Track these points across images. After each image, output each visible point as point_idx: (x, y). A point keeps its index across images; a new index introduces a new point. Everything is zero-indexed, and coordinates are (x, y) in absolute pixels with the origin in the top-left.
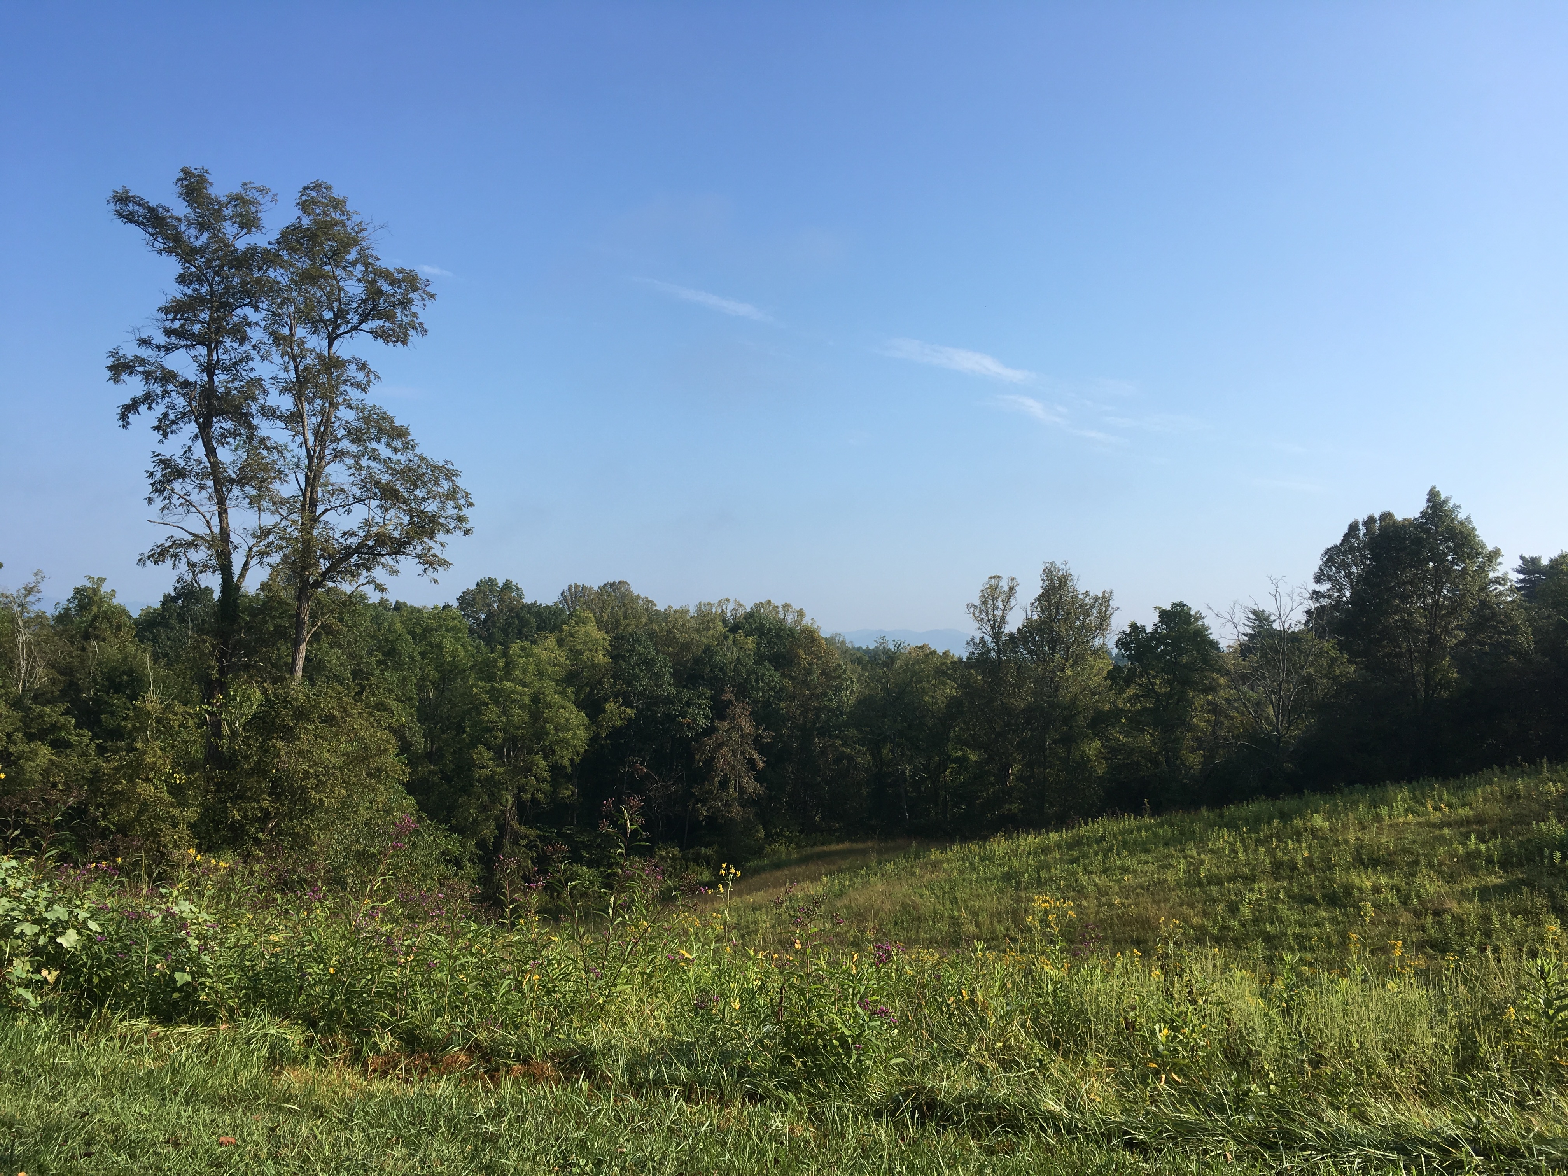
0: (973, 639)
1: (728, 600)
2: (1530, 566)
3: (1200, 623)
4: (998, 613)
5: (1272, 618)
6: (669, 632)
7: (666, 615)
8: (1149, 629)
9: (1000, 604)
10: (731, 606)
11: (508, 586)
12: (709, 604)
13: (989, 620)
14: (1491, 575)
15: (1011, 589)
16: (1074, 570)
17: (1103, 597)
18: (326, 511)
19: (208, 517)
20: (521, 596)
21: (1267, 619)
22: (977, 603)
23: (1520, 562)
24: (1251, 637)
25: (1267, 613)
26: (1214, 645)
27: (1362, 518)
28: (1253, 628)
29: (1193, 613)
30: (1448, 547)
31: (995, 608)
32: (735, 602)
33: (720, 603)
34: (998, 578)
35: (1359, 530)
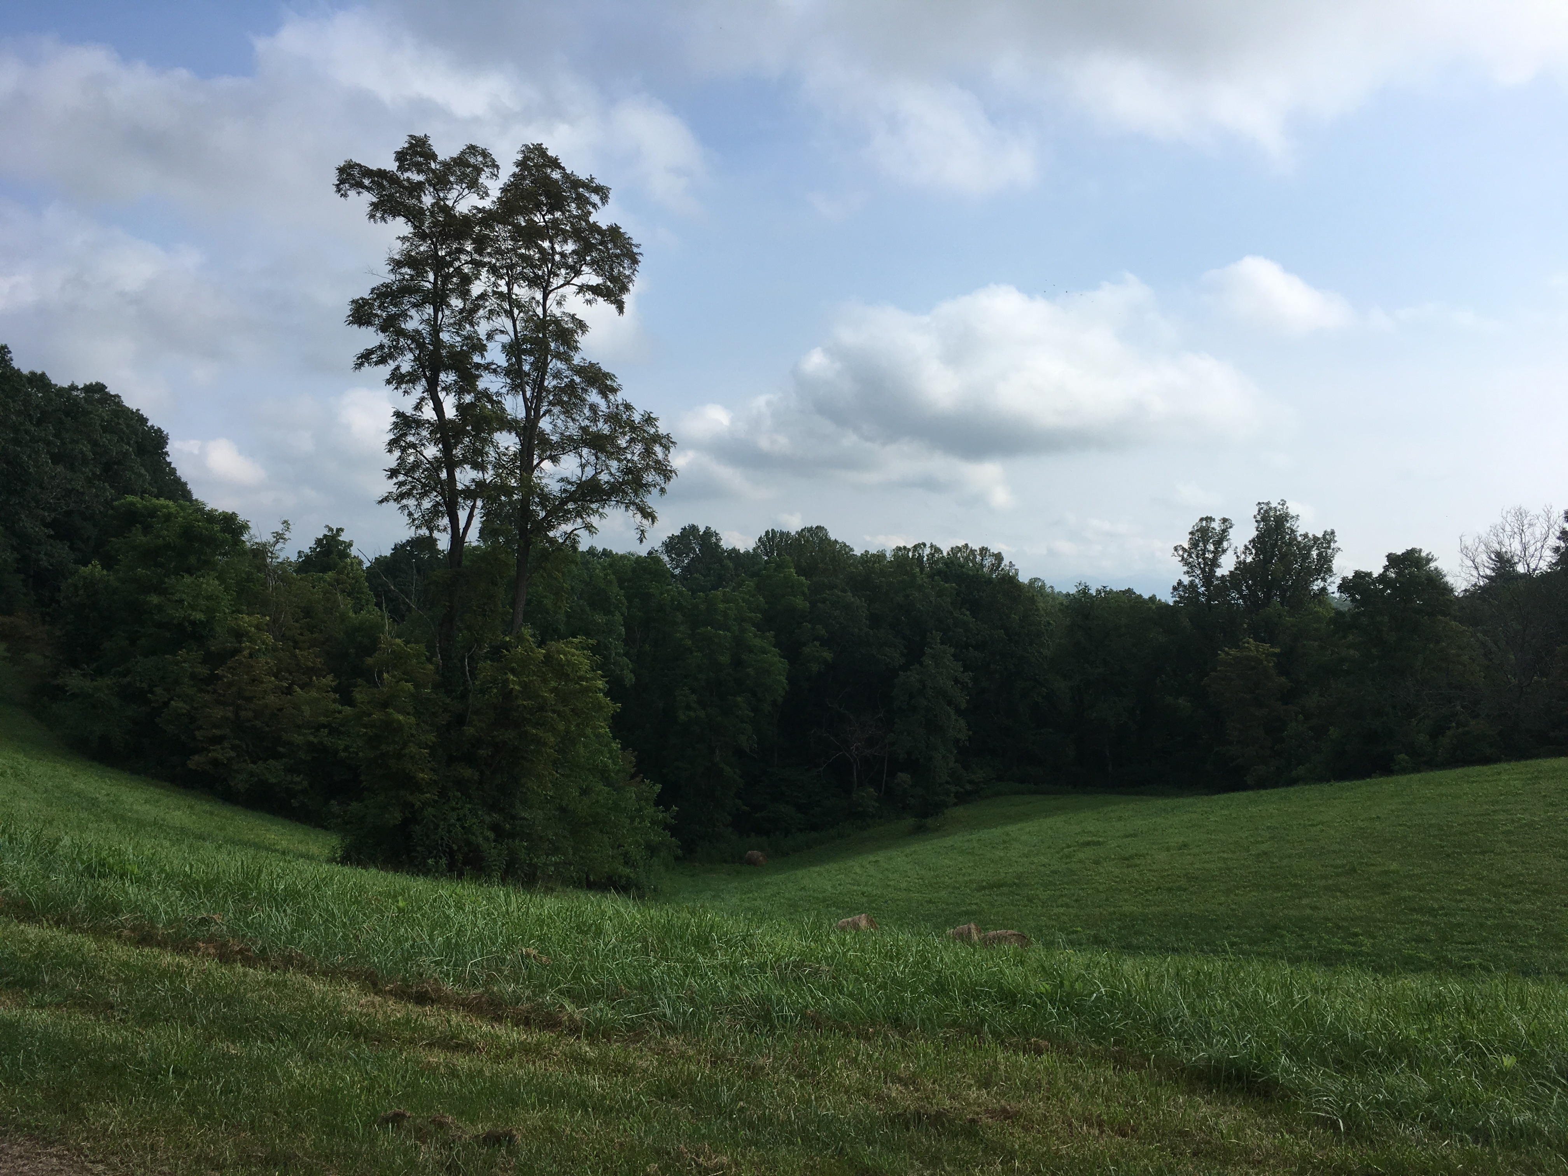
0: (1180, 583)
1: (924, 545)
3: (1432, 565)
4: (1210, 556)
5: (1516, 559)
6: (867, 576)
7: (862, 560)
8: (1376, 574)
9: (1211, 547)
10: (927, 551)
11: (708, 532)
12: (905, 548)
13: (1199, 564)
15: (1224, 531)
16: (1292, 512)
17: (1324, 538)
18: (543, 460)
20: (720, 542)
21: (1509, 561)
22: (1186, 546)
24: (1493, 580)
26: (1450, 590)
28: (1493, 569)
31: (1205, 551)
32: (932, 546)
33: (916, 547)
34: (1209, 519)
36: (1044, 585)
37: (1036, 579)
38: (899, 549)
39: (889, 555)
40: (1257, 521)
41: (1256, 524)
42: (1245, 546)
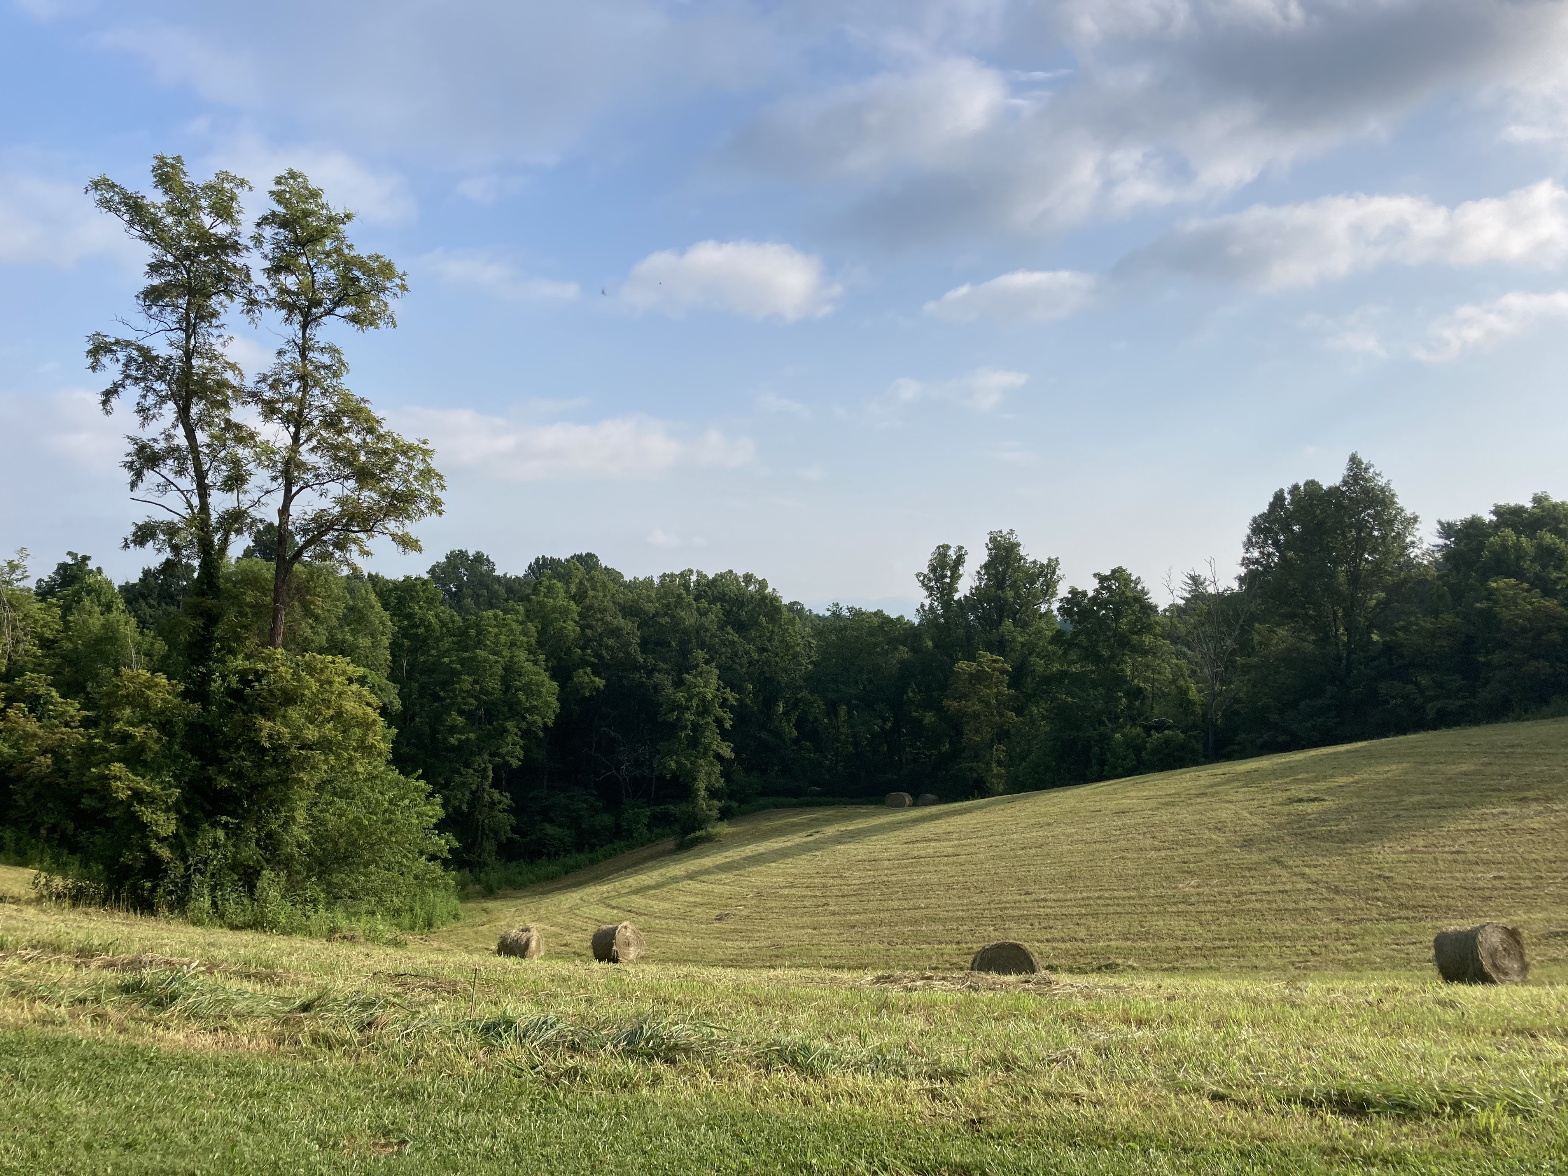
0: (922, 606)
1: (690, 571)
2: (1447, 530)
3: (1139, 587)
4: (948, 580)
5: (1207, 583)
7: (632, 586)
9: (949, 573)
10: (694, 578)
11: (479, 558)
12: (672, 574)
13: (938, 588)
14: (1408, 540)
15: (959, 557)
16: (1019, 540)
19: (188, 496)
20: (493, 570)
21: (1202, 584)
22: (926, 571)
23: (1438, 527)
26: (1153, 608)
27: (1287, 487)
28: (1190, 592)
29: (1133, 578)
30: (1369, 515)
31: (944, 576)
32: (699, 572)
33: (682, 575)
34: (947, 547)
35: (1285, 499)
36: (803, 608)
37: (795, 603)
38: (664, 575)
39: (656, 581)
40: (990, 549)
41: (987, 552)
42: (978, 572)
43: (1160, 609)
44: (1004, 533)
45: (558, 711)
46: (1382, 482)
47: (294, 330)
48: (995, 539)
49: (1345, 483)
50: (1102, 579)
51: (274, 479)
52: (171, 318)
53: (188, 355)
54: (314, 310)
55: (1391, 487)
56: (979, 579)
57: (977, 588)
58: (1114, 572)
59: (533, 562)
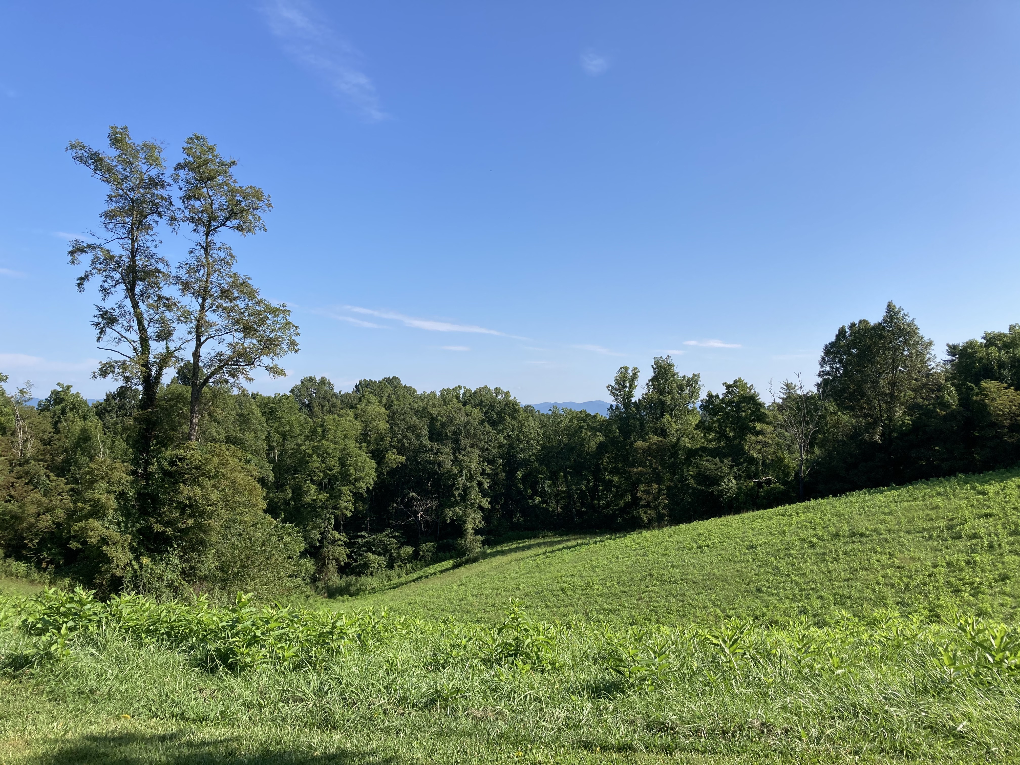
0: (611, 406)
1: (460, 387)
2: (953, 350)
3: (752, 392)
4: (627, 389)
5: (797, 388)
6: (425, 408)
7: (422, 397)
8: (721, 397)
9: (628, 385)
10: (462, 391)
11: (323, 382)
12: (448, 389)
13: (621, 395)
14: (928, 356)
15: (635, 374)
16: (674, 362)
17: (693, 378)
18: (207, 339)
19: (135, 345)
20: (333, 389)
21: (793, 389)
22: (613, 384)
23: (947, 348)
24: (783, 399)
25: (793, 385)
26: (761, 405)
27: (847, 324)
28: (786, 394)
29: (748, 386)
30: (901, 341)
31: (625, 387)
32: (465, 388)
33: (454, 390)
34: (626, 368)
35: (846, 332)
36: (533, 409)
37: (529, 406)
38: (443, 390)
39: (438, 393)
40: (654, 369)
41: (653, 371)
42: (647, 384)
43: (766, 406)
44: (664, 358)
45: (376, 479)
46: (909, 320)
47: (200, 237)
48: (658, 363)
49: (885, 321)
50: (728, 387)
51: (190, 333)
52: (122, 231)
53: (133, 254)
54: (213, 223)
55: (916, 323)
56: (648, 388)
57: (646, 394)
58: (735, 382)
59: (358, 383)
